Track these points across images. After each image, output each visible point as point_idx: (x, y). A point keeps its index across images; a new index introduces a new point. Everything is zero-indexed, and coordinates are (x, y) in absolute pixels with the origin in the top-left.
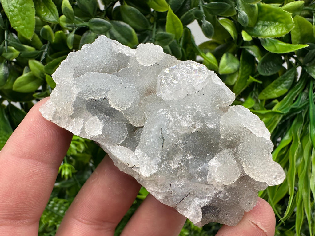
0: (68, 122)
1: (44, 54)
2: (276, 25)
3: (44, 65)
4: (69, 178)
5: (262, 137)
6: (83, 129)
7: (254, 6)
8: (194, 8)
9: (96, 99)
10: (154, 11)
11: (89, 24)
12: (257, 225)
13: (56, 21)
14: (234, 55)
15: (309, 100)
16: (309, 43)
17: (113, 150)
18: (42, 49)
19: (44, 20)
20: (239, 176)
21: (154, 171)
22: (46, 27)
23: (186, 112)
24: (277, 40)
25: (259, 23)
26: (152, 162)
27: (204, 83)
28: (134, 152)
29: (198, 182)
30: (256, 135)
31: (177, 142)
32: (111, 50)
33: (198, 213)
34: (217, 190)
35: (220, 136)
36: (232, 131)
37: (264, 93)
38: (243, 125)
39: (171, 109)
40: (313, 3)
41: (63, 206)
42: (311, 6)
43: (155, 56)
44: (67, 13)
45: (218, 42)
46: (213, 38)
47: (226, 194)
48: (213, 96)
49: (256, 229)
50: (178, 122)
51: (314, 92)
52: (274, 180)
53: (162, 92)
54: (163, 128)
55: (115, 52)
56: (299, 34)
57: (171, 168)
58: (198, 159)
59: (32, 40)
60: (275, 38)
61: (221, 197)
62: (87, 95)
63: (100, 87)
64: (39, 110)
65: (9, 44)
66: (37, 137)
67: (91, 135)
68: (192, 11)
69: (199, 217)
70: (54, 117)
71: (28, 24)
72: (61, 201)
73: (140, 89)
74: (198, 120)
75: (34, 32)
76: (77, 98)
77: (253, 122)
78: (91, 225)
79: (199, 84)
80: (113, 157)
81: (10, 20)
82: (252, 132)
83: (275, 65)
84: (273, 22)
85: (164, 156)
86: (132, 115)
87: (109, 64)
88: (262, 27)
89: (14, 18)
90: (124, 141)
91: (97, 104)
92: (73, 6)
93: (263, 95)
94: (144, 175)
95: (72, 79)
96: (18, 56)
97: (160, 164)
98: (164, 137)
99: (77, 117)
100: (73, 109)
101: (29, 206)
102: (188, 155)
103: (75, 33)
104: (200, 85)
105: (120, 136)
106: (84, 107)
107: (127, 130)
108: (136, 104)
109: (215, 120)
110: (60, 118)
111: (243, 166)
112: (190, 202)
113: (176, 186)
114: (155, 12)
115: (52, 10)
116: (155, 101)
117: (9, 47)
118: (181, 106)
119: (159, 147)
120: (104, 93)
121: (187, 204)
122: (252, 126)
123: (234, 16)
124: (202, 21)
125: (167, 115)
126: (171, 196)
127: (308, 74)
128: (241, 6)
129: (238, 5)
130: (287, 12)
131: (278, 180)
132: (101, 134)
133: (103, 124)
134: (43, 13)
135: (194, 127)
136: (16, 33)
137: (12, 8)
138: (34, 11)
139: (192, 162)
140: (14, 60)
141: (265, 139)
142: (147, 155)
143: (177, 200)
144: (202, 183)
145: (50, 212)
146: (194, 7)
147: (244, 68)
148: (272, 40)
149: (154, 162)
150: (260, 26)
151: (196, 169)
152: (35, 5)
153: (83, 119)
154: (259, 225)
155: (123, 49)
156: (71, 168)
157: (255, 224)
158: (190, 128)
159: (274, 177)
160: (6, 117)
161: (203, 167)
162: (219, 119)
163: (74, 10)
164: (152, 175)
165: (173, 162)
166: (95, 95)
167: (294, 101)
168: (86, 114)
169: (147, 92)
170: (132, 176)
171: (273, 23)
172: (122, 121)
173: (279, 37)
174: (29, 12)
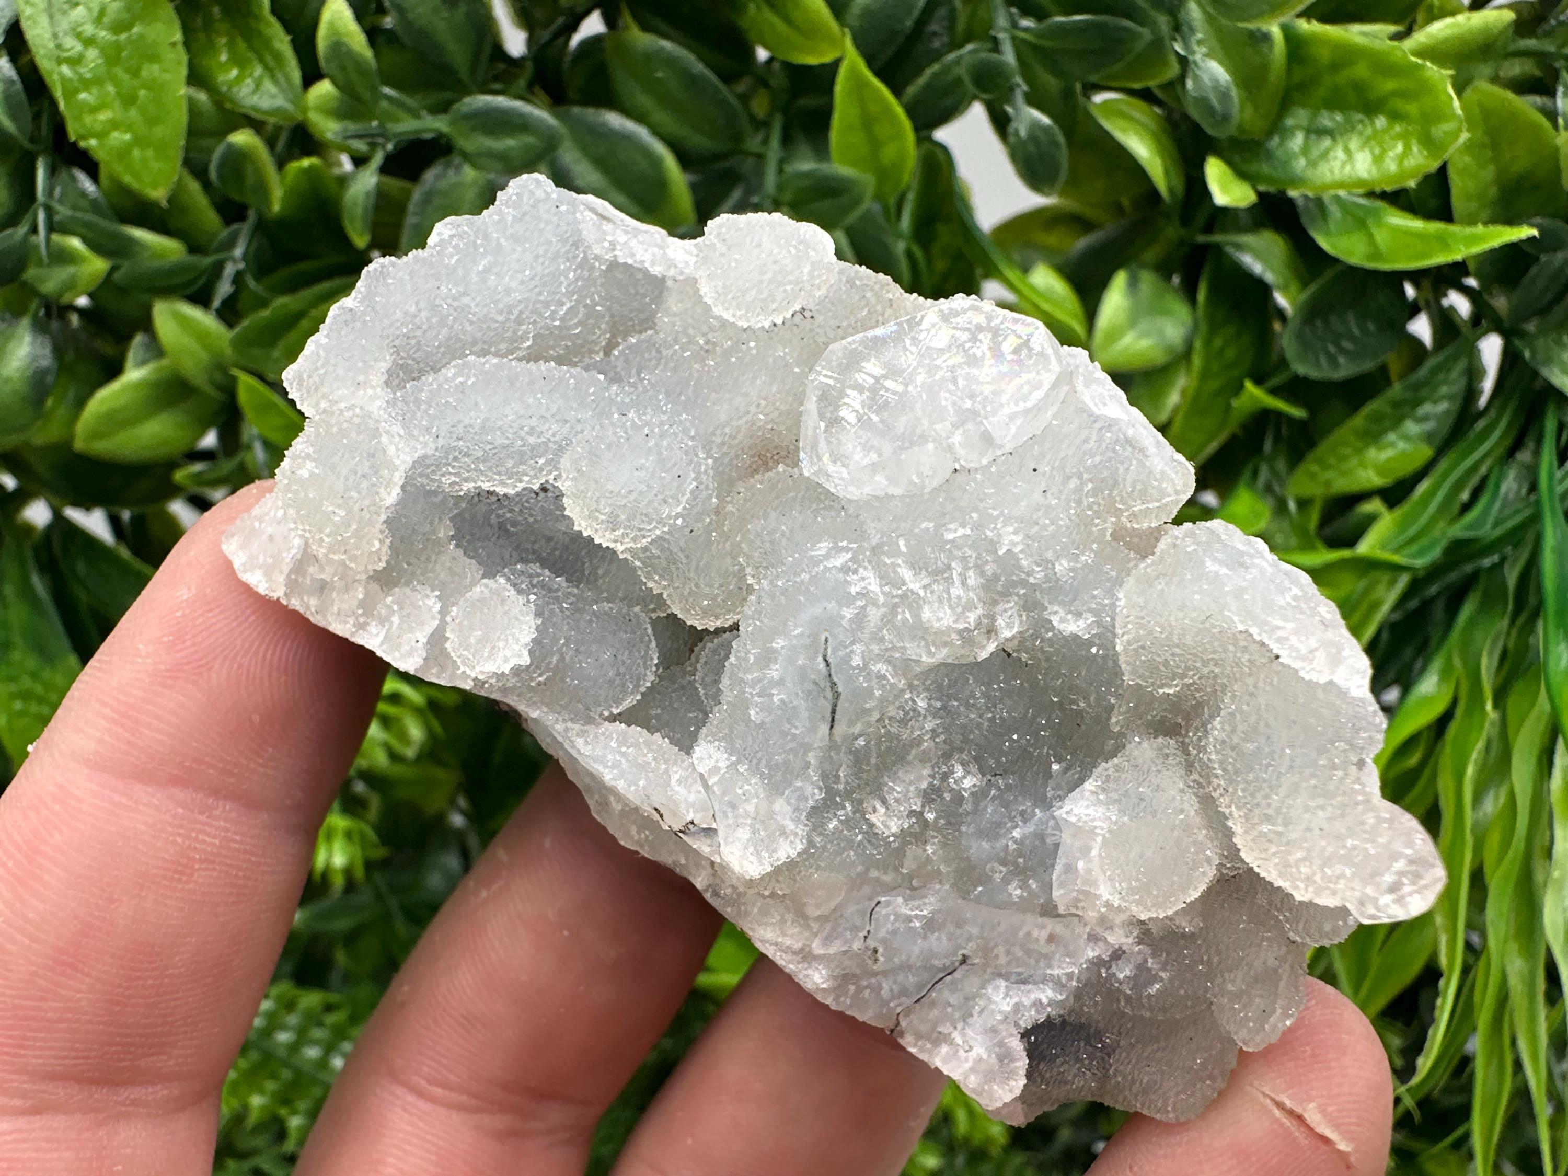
0: (361, 604)
1: (229, 270)
2: (1375, 132)
3: (230, 325)
4: (350, 886)
5: (1331, 683)
6: (437, 640)
7: (1266, 38)
8: (969, 47)
9: (501, 490)
10: (771, 60)
11: (453, 123)
12: (1300, 1118)
13: (290, 107)
14: (1168, 277)
15: (1538, 502)
16: (1538, 220)
17: (587, 743)
18: (219, 250)
19: (228, 106)
20: (1211, 873)
21: (787, 850)
22: (242, 138)
23: (948, 558)
24: (1379, 204)
25: (1289, 122)
26: (780, 805)
27: (1038, 408)
28: (688, 754)
29: (1007, 905)
30: (1296, 671)
31: (901, 707)
32: (576, 245)
33: (1005, 1057)
34: (1101, 944)
35: (1118, 673)
36: (1177, 651)
37: (1315, 468)
38: (1232, 620)
39: (874, 542)
40: (1556, 19)
41: (320, 1024)
42: (1547, 34)
43: (791, 278)
44: (343, 68)
45: (1089, 213)
46: (1062, 194)
47: (1146, 961)
48: (1080, 476)
49: (1299, 1134)
50: (910, 607)
51: (1561, 463)
52: (1387, 899)
53: (826, 458)
54: (835, 637)
55: (597, 258)
56: (1489, 173)
57: (872, 834)
58: (1009, 788)
59: (170, 201)
60: (1371, 194)
61: (1121, 976)
62: (454, 474)
63: (522, 433)
64: (219, 546)
65: (60, 222)
66: (214, 676)
67: (478, 669)
68: (958, 61)
69: (1011, 1075)
70: (296, 581)
71: (152, 121)
72: (311, 999)
73: (718, 440)
74: (1005, 595)
75: (179, 163)
76: (409, 488)
77: (1282, 607)
78: (477, 1110)
79: (1012, 417)
80: (587, 780)
81: (62, 105)
82: (1277, 657)
83: (1371, 327)
84: (1360, 116)
85: (837, 777)
86: (678, 569)
87: (562, 320)
88: (1307, 138)
89: (83, 96)
90: (639, 697)
91: (508, 515)
92: (373, 34)
93: (1313, 476)
94: (737, 868)
95: (384, 395)
96: (99, 281)
97: (818, 814)
98: (835, 679)
99: (407, 584)
100: (388, 542)
101: (170, 1019)
102: (959, 772)
103: (385, 169)
104: (1019, 422)
105: (618, 674)
106: (441, 535)
107: (653, 644)
108: (699, 518)
109: (1094, 597)
110: (322, 587)
111: (1230, 823)
112: (967, 999)
113: (897, 925)
114: (776, 65)
115: (268, 58)
116: (794, 499)
117: (55, 237)
118: (923, 526)
119: (813, 729)
120: (542, 461)
121: (949, 1010)
122: (1279, 628)
123: (1169, 86)
124: (1009, 109)
125: (855, 572)
126: (876, 974)
127: (1536, 374)
128: (1200, 36)
129: (1185, 29)
130: (1428, 64)
131: (1411, 894)
132: (528, 667)
133: (538, 614)
134: (225, 67)
135: (989, 632)
136: (91, 168)
137: (72, 45)
138: (179, 63)
139: (976, 804)
140: (83, 301)
141: (1343, 694)
142: (755, 770)
143: (904, 992)
144: (1023, 906)
145: (254, 1056)
146: (967, 40)
147: (1218, 342)
148: (1355, 204)
149: (789, 803)
150: (1293, 135)
151: (997, 837)
152: (187, 30)
153: (437, 593)
154: (1313, 1116)
155: (633, 243)
156: (362, 835)
157: (1291, 1113)
158: (966, 636)
159: (1389, 878)
160: (38, 584)
161: (1030, 828)
162: (1111, 593)
163: (377, 55)
164: (777, 871)
165: (884, 802)
166: (499, 473)
167: (1466, 507)
168: (450, 568)
169: (752, 456)
170: (678, 870)
171: (1361, 121)
172: (630, 601)
173: (1388, 188)
174: (156, 67)
